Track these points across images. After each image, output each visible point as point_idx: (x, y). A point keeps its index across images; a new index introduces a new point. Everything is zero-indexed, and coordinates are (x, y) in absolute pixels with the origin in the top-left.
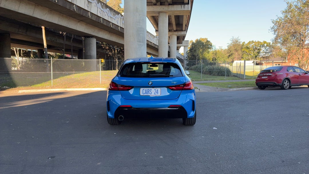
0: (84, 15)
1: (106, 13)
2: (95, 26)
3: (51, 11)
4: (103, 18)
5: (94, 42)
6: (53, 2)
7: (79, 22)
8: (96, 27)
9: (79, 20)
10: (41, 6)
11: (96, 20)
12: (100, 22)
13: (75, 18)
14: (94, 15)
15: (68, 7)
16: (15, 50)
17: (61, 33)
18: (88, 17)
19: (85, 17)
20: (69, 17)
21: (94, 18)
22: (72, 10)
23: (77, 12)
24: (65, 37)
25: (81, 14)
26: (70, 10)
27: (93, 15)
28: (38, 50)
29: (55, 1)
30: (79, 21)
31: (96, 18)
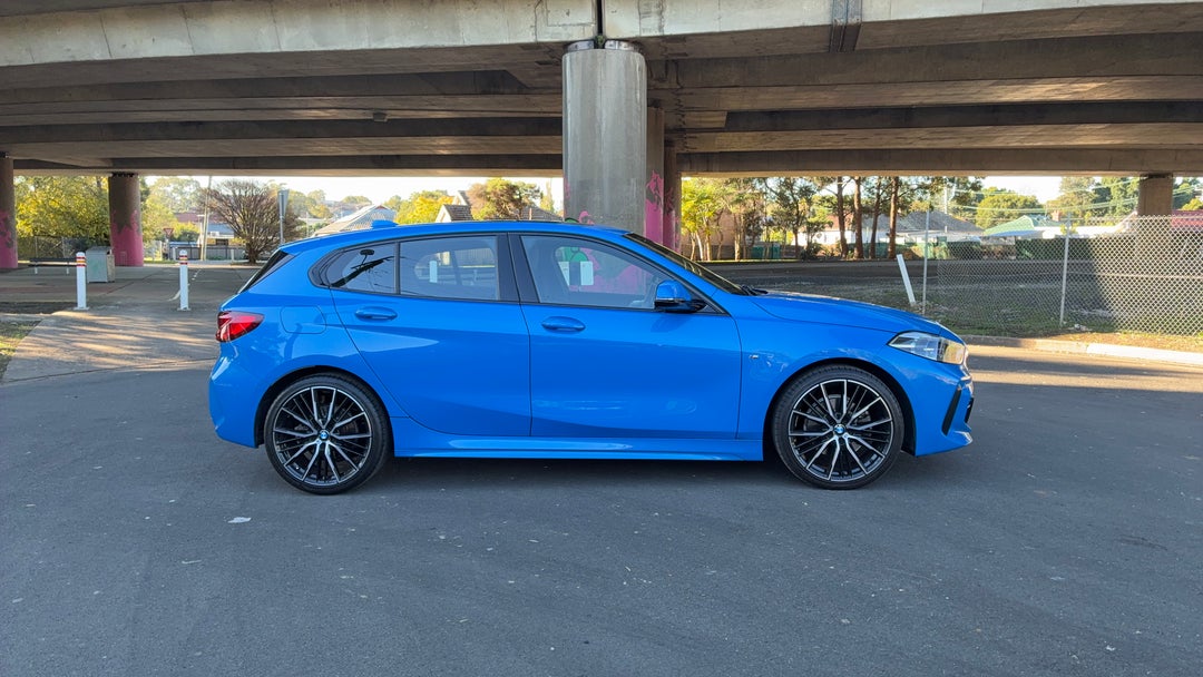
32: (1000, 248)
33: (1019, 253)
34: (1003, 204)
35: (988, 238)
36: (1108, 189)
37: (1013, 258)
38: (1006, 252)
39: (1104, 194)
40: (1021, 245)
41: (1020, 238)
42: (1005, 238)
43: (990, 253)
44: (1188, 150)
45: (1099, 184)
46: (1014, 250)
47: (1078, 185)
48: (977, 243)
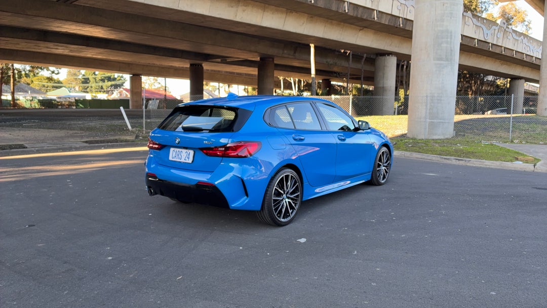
0: (365, 17)
1: (411, 8)
2: (392, 34)
3: (312, 17)
4: (405, 17)
5: (392, 62)
6: (308, 4)
7: (360, 30)
8: (395, 35)
9: (360, 27)
10: (297, 12)
11: (389, 22)
12: (398, 26)
13: (351, 24)
14: (385, 15)
15: (334, 8)
16: (292, 82)
17: (342, 51)
18: (373, 20)
19: (368, 20)
20: (342, 23)
21: (385, 21)
22: (341, 11)
23: (352, 14)
24: (351, 56)
25: (359, 16)
26: (337, 12)
27: (383, 14)
28: (323, 80)
29: (311, 1)
30: (362, 28)
31: (389, 21)
32: (67, 103)
33: (77, 105)
34: (43, 81)
35: (60, 98)
36: (88, 79)
37: (74, 107)
38: (70, 105)
39: (86, 81)
40: (77, 102)
41: (77, 98)
42: (69, 98)
43: (62, 105)
44: (147, 66)
45: (84, 75)
46: (74, 104)
47: (75, 74)
48: (55, 100)
